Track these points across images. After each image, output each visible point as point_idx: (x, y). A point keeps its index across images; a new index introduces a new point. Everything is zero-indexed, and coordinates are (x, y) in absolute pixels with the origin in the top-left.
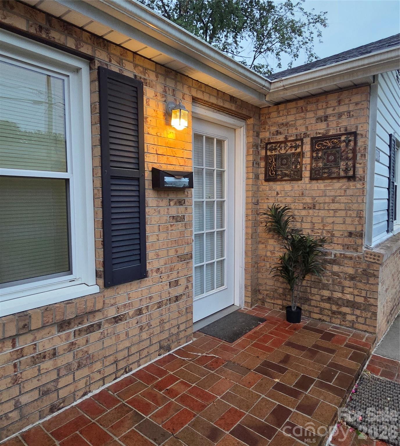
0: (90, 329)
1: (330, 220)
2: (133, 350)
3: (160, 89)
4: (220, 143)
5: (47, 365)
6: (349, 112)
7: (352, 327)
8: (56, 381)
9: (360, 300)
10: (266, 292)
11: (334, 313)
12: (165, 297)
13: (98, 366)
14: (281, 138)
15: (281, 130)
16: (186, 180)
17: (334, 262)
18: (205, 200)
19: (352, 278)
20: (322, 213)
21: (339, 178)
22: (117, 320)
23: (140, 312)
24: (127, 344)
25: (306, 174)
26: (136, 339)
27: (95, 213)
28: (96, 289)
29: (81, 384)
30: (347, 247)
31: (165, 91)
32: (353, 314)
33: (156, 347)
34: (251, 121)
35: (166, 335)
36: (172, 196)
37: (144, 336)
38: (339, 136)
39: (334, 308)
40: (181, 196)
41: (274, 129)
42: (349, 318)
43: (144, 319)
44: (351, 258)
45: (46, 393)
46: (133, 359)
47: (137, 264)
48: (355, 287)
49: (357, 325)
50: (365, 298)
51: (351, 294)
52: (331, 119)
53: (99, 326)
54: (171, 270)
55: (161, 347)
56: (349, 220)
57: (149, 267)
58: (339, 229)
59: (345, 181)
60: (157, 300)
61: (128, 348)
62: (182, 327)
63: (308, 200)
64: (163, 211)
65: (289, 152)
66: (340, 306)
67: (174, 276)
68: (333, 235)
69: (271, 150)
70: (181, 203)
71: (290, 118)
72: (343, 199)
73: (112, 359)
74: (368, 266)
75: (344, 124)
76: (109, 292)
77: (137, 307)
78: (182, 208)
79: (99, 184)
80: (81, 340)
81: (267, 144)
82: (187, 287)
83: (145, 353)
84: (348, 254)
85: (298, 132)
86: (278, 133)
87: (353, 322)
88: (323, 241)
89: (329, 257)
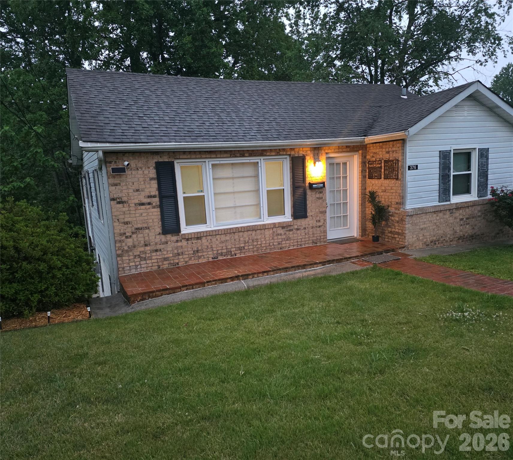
0: (290, 230)
1: (390, 197)
2: (303, 240)
3: (312, 155)
4: (345, 164)
5: (279, 237)
6: (396, 151)
7: (398, 243)
8: (281, 241)
9: (400, 231)
10: (369, 231)
11: (392, 238)
12: (314, 225)
13: (292, 241)
14: (374, 159)
15: (374, 156)
16: (322, 185)
17: (392, 216)
18: (335, 189)
19: (398, 222)
20: (388, 194)
21: (394, 179)
22: (297, 229)
23: (305, 228)
24: (301, 237)
25: (383, 176)
26: (304, 237)
27: (291, 198)
28: (291, 220)
29: (288, 245)
30: (396, 209)
31: (314, 155)
32: (398, 238)
33: (311, 241)
34: (360, 152)
35: (315, 238)
36: (317, 190)
37: (307, 236)
38: (393, 161)
39: (392, 236)
40: (320, 190)
41: (372, 155)
42: (397, 239)
43: (306, 231)
44: (397, 214)
45: (279, 244)
46: (302, 243)
47: (304, 213)
48: (399, 226)
49: (399, 242)
50: (402, 230)
51: (398, 229)
52: (390, 153)
53: (292, 230)
54: (317, 216)
55: (313, 242)
56: (396, 197)
57: (308, 215)
58: (394, 201)
59: (395, 180)
60: (311, 225)
61: (301, 239)
62: (322, 237)
63: (383, 188)
64: (314, 196)
65: (377, 166)
66: (394, 235)
67: (318, 218)
68: (392, 204)
69: (371, 164)
70: (321, 193)
71: (377, 150)
72: (395, 188)
73: (296, 241)
74: (403, 217)
75: (394, 155)
76: (295, 221)
77: (304, 226)
78: (321, 195)
79: (292, 190)
80: (287, 233)
81: (369, 161)
82: (324, 223)
83: (307, 242)
84: (397, 212)
85: (380, 157)
86: (373, 157)
87: (398, 241)
88: (388, 206)
89: (390, 214)
